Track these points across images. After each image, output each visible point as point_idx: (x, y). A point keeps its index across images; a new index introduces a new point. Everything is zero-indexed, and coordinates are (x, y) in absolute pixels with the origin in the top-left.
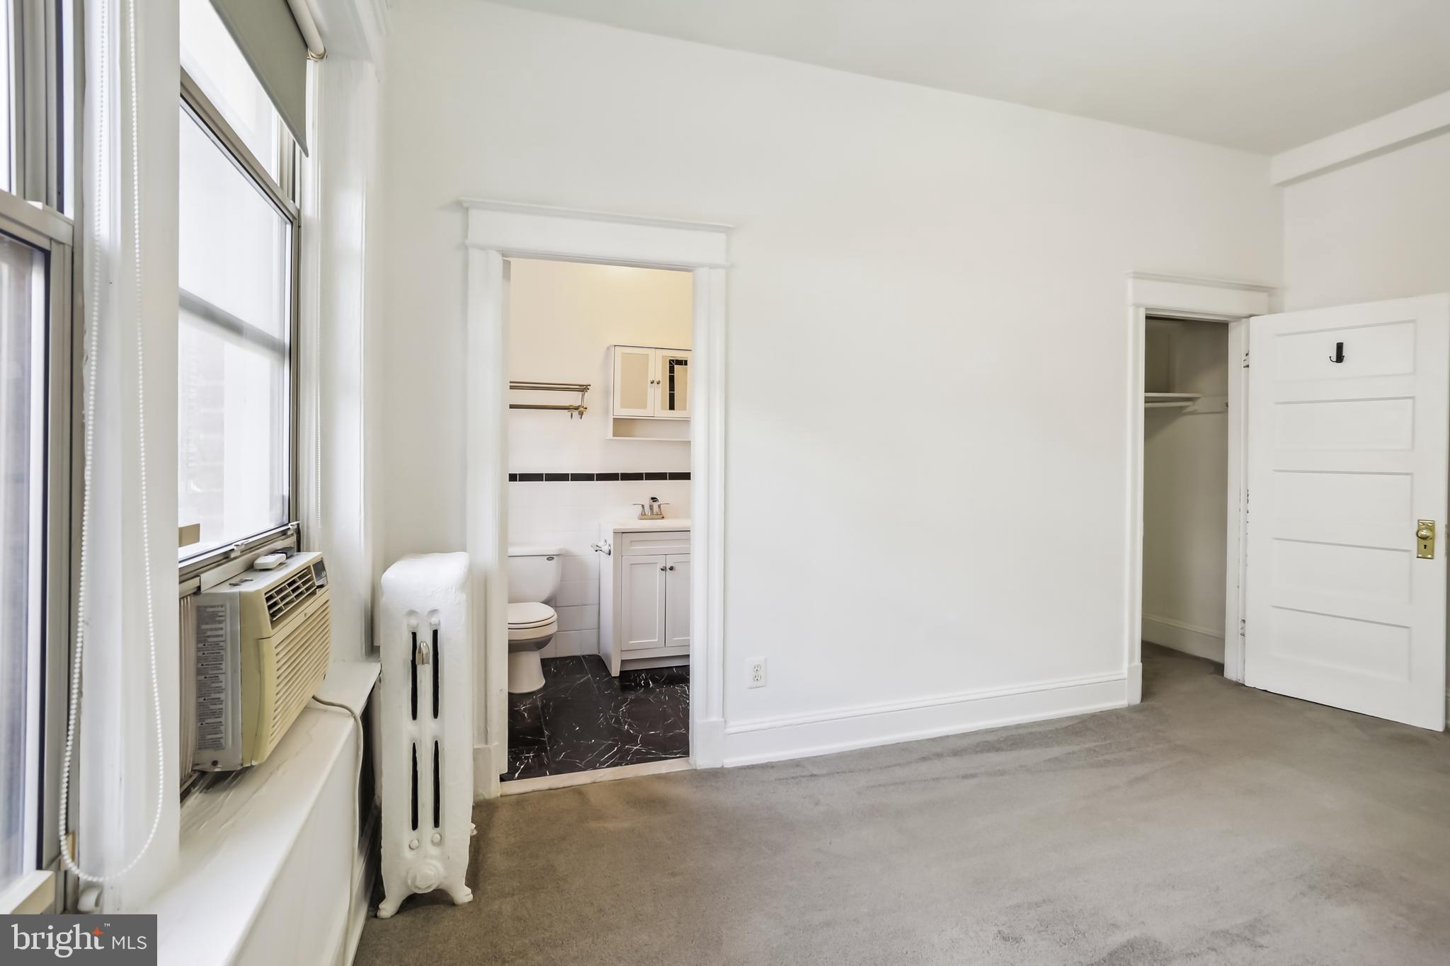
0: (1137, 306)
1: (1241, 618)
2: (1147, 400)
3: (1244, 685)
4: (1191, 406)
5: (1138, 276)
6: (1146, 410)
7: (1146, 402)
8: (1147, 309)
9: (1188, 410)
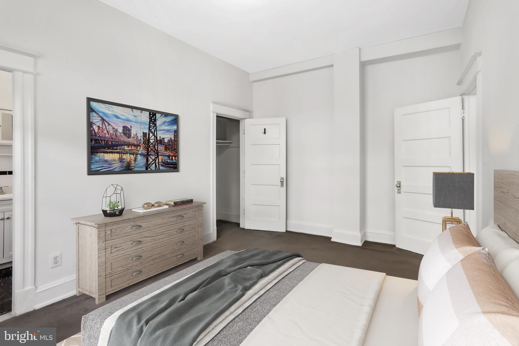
0: (214, 112)
1: (244, 209)
2: (217, 143)
3: (244, 229)
4: (231, 145)
5: (214, 102)
6: (217, 146)
7: (216, 143)
8: (217, 114)
9: (231, 146)
